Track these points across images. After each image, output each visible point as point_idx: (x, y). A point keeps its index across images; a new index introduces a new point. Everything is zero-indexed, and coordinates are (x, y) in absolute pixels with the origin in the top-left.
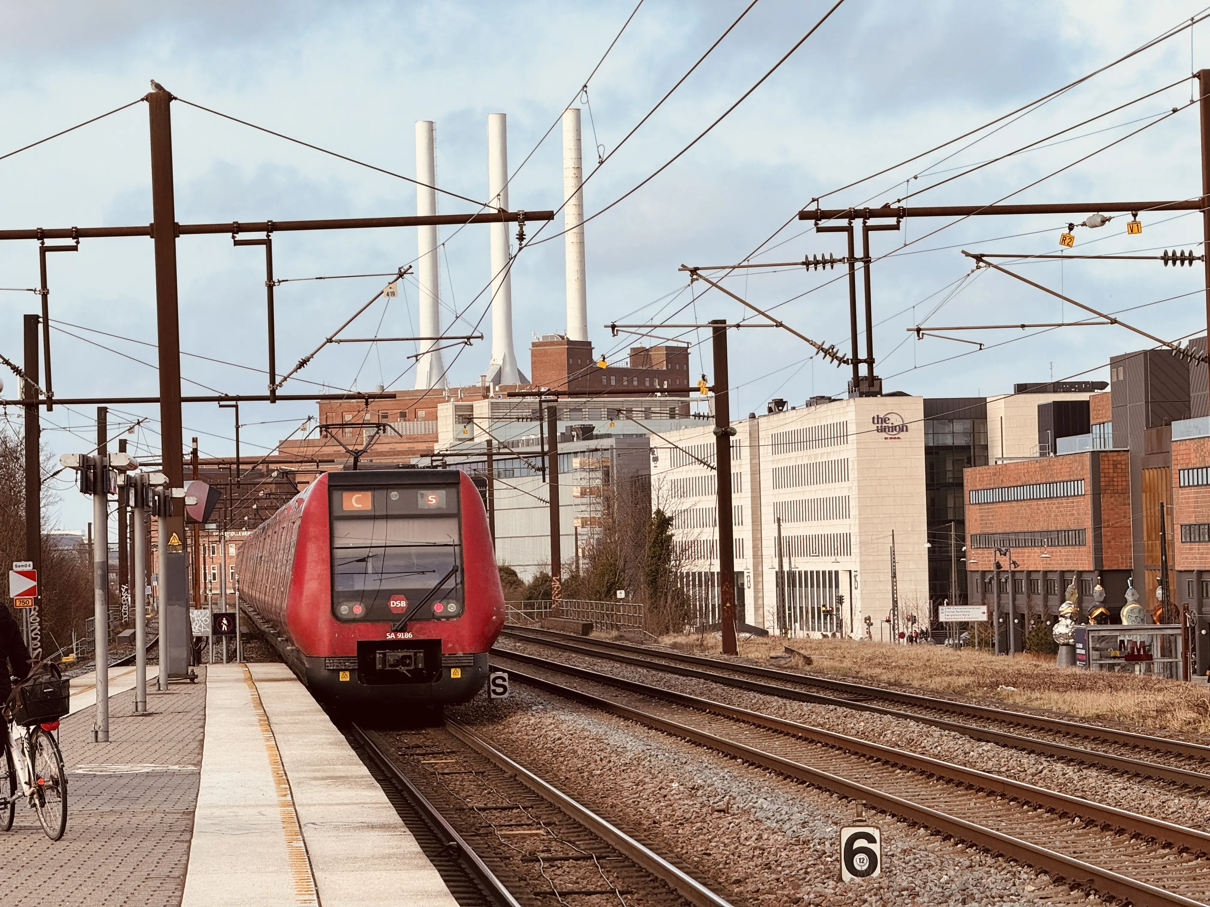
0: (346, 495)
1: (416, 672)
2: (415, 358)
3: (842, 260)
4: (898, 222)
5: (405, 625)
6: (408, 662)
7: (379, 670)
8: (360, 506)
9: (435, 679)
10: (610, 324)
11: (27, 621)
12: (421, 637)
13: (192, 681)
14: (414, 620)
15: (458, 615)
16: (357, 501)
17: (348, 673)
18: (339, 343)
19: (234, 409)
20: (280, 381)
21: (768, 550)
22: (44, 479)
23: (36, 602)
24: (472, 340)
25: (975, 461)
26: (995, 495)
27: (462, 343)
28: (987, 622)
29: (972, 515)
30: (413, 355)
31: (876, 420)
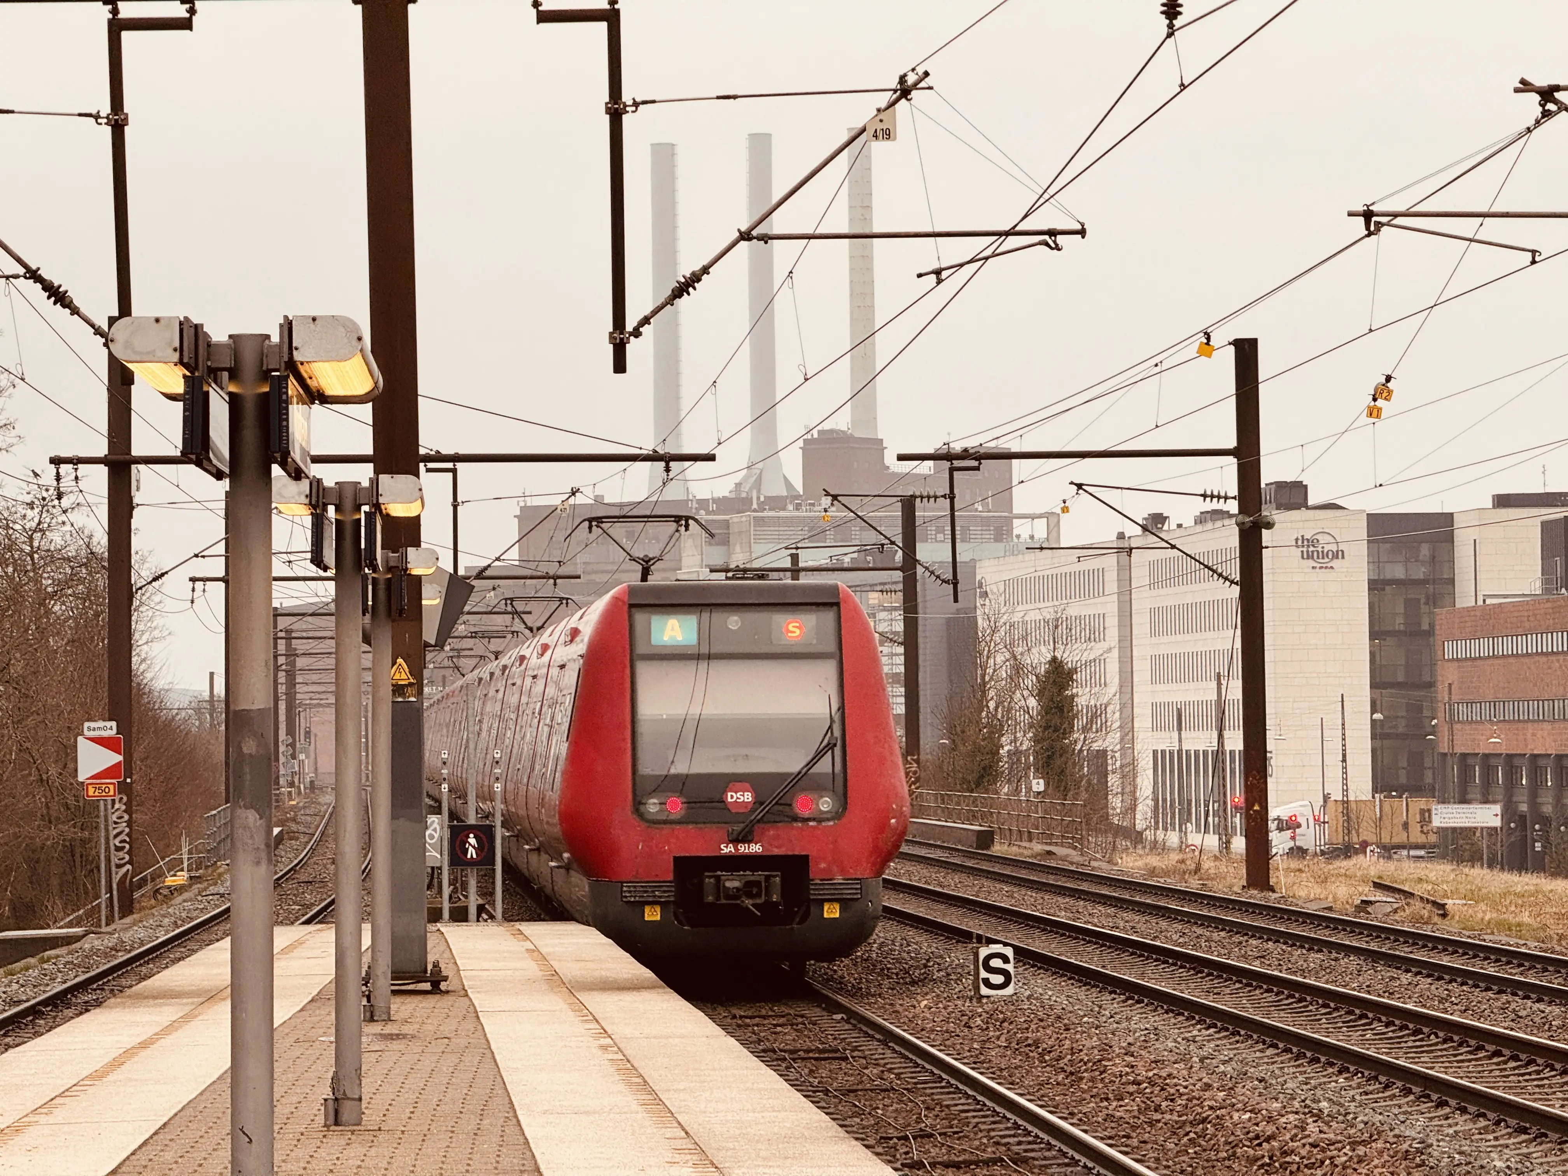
1: (768, 907)
2: (934, 276)
5: (751, 832)
6: (755, 891)
7: (709, 903)
9: (797, 920)
10: (1361, 208)
11: (106, 820)
12: (776, 851)
13: (436, 989)
14: (763, 822)
17: (658, 908)
18: (766, 242)
19: (450, 475)
20: (636, 324)
21: (1143, 721)
22: (139, 585)
23: (123, 788)
24: (1060, 239)
25: (1434, 601)
26: (1481, 647)
27: (1040, 243)
28: (1501, 828)
29: (1448, 675)
30: (930, 269)
31: (1300, 543)
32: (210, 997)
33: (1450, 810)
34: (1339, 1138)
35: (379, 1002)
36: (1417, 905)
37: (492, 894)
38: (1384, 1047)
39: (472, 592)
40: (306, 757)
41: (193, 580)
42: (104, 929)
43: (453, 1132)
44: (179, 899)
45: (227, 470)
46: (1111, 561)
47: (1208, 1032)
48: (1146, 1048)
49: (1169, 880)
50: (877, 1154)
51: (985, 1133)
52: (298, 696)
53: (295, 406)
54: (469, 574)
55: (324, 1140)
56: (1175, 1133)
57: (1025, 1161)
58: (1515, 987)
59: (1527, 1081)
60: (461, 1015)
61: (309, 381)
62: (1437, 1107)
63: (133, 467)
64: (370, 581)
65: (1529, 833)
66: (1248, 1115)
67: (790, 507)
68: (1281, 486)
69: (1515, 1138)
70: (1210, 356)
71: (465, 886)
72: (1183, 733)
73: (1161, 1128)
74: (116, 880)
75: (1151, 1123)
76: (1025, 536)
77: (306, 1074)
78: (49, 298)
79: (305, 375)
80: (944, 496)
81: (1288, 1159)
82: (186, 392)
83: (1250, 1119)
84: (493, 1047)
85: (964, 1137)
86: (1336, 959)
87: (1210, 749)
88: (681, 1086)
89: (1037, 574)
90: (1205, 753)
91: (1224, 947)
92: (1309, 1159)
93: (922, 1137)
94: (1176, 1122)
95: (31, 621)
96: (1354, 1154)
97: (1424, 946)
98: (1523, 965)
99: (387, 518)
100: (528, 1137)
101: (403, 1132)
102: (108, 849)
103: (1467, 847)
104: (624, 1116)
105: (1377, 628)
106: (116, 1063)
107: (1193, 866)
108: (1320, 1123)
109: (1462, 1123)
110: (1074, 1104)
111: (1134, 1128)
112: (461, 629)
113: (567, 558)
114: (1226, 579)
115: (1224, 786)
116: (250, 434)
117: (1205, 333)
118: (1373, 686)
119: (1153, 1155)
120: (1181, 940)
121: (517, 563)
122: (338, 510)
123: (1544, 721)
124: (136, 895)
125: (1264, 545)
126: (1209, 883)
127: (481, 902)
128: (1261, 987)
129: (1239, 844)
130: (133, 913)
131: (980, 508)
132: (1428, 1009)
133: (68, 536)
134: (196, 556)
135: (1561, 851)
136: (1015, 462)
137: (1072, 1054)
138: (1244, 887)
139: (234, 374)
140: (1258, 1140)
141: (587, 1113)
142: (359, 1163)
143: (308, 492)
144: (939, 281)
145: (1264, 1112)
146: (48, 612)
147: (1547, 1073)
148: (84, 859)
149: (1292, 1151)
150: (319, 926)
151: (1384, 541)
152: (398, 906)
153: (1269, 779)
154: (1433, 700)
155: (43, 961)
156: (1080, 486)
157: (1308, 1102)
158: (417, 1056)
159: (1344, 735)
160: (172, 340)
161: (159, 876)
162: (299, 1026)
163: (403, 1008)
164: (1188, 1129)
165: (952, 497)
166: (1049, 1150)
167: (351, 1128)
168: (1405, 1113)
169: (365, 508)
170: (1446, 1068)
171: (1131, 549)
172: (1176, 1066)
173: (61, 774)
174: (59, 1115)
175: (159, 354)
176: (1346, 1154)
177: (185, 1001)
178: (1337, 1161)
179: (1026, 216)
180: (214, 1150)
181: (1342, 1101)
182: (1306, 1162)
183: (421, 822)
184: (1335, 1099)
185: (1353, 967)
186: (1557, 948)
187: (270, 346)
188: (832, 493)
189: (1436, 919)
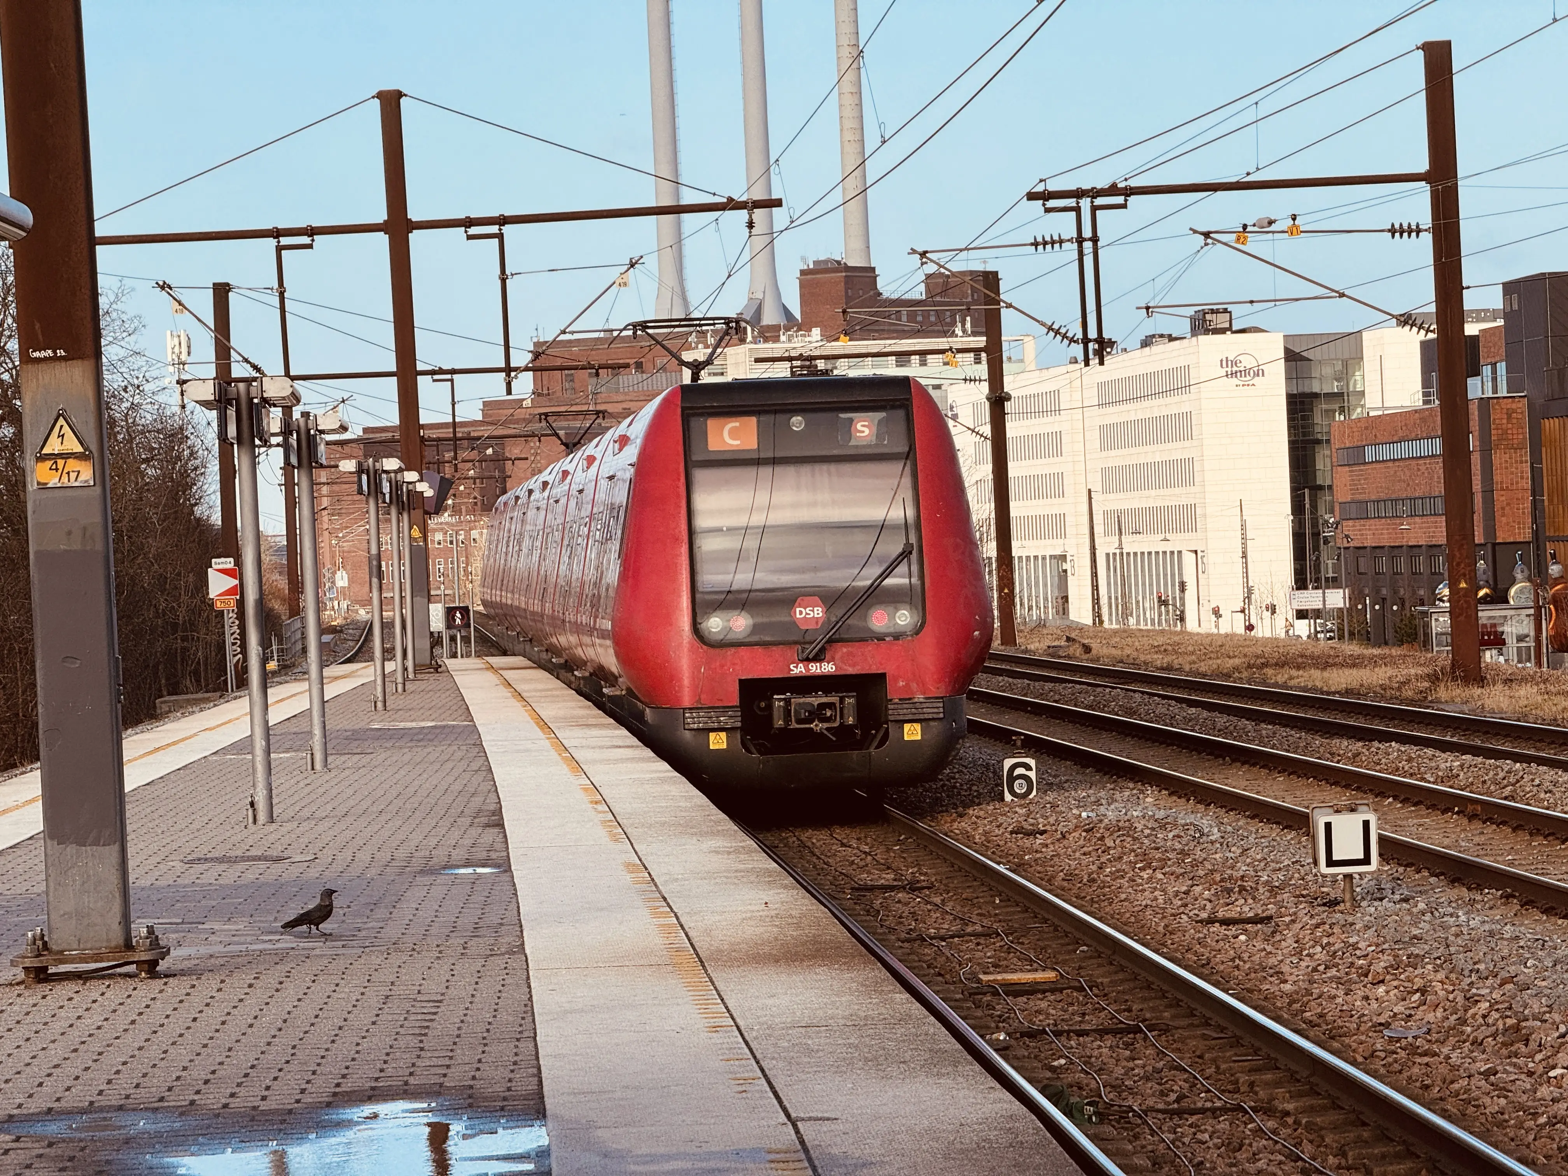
0: (712, 424)
1: (843, 730)
3: (1070, 240)
4: (1126, 200)
5: (823, 650)
6: (828, 714)
7: (779, 729)
8: (738, 442)
9: (875, 744)
12: (851, 671)
15: (918, 631)
16: (733, 433)
17: (723, 735)
19: (447, 382)
31: (1225, 363)
46: (1065, 384)
67: (783, 338)
90: (1149, 554)
105: (1295, 439)
131: (960, 333)
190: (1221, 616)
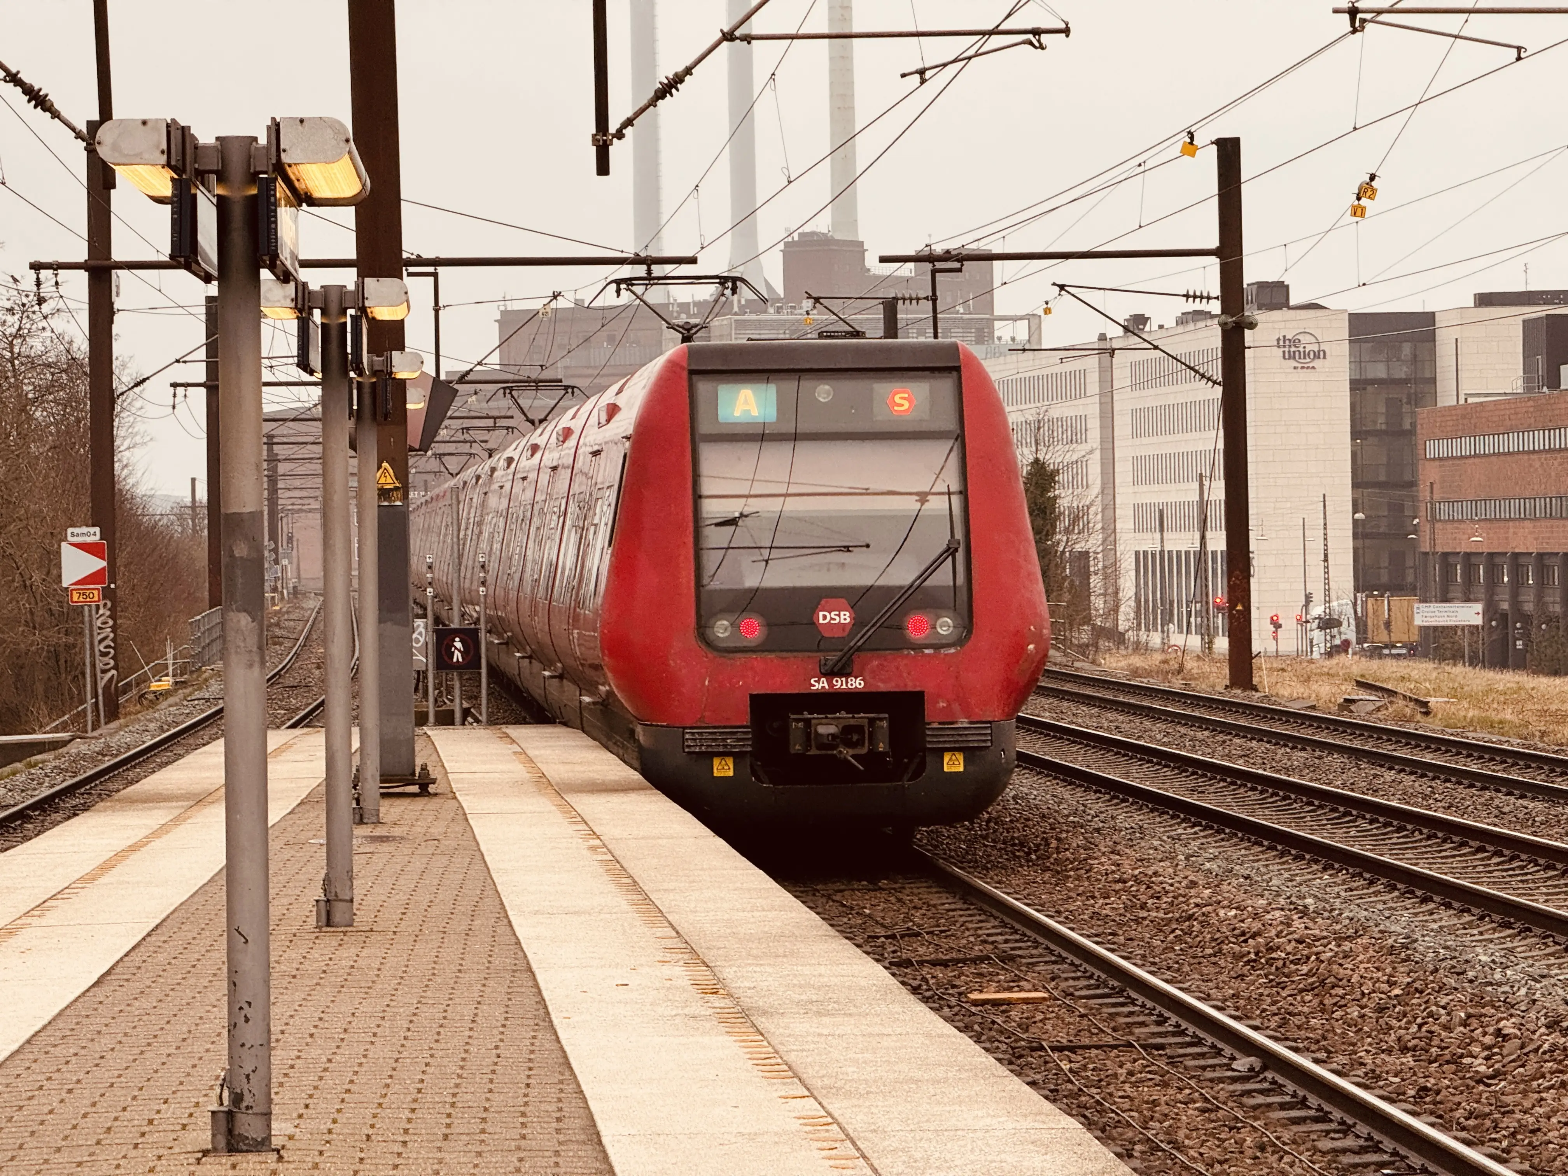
1: (872, 759)
2: (917, 76)
5: (849, 661)
6: (855, 739)
7: (796, 755)
9: (910, 774)
10: (1345, 4)
11: (91, 626)
12: (882, 687)
13: (424, 792)
14: (865, 650)
15: (962, 643)
17: (730, 761)
18: (749, 43)
19: (432, 279)
20: (618, 126)
21: (1125, 523)
22: (120, 391)
23: (107, 594)
24: (1044, 38)
25: (1417, 400)
26: (1463, 446)
27: (1024, 42)
28: (1483, 627)
29: (1429, 474)
30: (914, 69)
31: (1281, 343)
32: (199, 800)
33: (1432, 609)
34: (1325, 934)
35: (368, 805)
36: (1401, 703)
37: (477, 697)
38: (1368, 843)
39: (455, 396)
40: (290, 563)
41: (175, 385)
42: (90, 734)
43: (445, 932)
44: (164, 705)
45: (215, 273)
46: (1092, 363)
47: (1193, 831)
48: (1132, 846)
49: (1152, 681)
50: (868, 953)
51: (972, 932)
52: (280, 502)
53: (283, 208)
54: (450, 379)
55: (317, 941)
56: (1161, 931)
57: (1012, 958)
58: (1497, 783)
59: (1510, 876)
60: (449, 817)
61: (296, 184)
62: (1422, 902)
63: (114, 272)
64: (355, 385)
65: (1510, 631)
66: (1233, 912)
67: (771, 310)
68: (1262, 286)
69: (1500, 932)
70: (1193, 155)
71: (450, 690)
72: (1165, 534)
73: (1147, 926)
74: (101, 685)
75: (1138, 921)
76: (1006, 338)
77: (297, 876)
78: (29, 101)
79: (293, 177)
80: (926, 298)
81: (1274, 955)
82: (174, 195)
83: (1235, 916)
84: (483, 848)
85: (952, 935)
86: (1320, 758)
87: (1192, 550)
88: (671, 886)
89: (1019, 376)
90: (1187, 553)
91: (1208, 746)
92: (1294, 955)
93: (910, 936)
94: (1162, 919)
95: (12, 427)
96: (1340, 949)
97: (1407, 744)
98: (1506, 762)
99: (373, 321)
100: (520, 937)
101: (395, 932)
102: (93, 655)
103: (1449, 646)
104: (614, 916)
105: (1358, 428)
106: (106, 867)
107: (1177, 666)
108: (1305, 920)
109: (1446, 918)
110: (1060, 902)
111: (1120, 925)
112: (443, 433)
113: (551, 362)
114: (1209, 379)
115: (1207, 586)
116: (239, 238)
117: (1189, 133)
118: (1355, 485)
119: (1139, 952)
120: (1165, 739)
121: (498, 367)
122: (324, 313)
123: (1525, 519)
124: (122, 700)
125: (1246, 345)
126: (1193, 684)
127: (466, 705)
128: (1246, 786)
129: (1222, 644)
130: (119, 718)
131: (961, 311)
132: (1412, 805)
133: (48, 343)
134: (178, 361)
135: (1542, 649)
136: (996, 263)
137: (1058, 853)
138: (1227, 687)
139: (222, 178)
140: (1245, 936)
141: (576, 913)
142: (352, 963)
143: (293, 296)
144: (923, 81)
145: (1250, 909)
146: (30, 417)
147: (1531, 868)
148: (69, 664)
149: (1278, 948)
150: (306, 730)
151: (1366, 341)
152: (386, 709)
153: (1252, 580)
154: (1414, 499)
155: (31, 766)
156: (1062, 287)
157: (1293, 899)
158: (407, 858)
159: (1325, 534)
160: (159, 144)
161: (145, 681)
162: (289, 829)
163: (392, 810)
164: (1174, 926)
165: (934, 300)
166: (1036, 948)
167: (342, 929)
168: (1390, 909)
169: (351, 312)
170: (1430, 864)
171: (1114, 350)
172: (1162, 864)
173: (44, 580)
174: (51, 918)
175: (146, 156)
176: (1331, 950)
177: (174, 804)
178: (1323, 957)
179: (1009, 15)
180: (208, 951)
181: (1326, 897)
182: (1291, 958)
183: (407, 626)
184: (1320, 896)
185: (1337, 765)
186: (1540, 745)
187: (256, 148)
188: (814, 295)
189: (1419, 717)
190: (1280, 626)
